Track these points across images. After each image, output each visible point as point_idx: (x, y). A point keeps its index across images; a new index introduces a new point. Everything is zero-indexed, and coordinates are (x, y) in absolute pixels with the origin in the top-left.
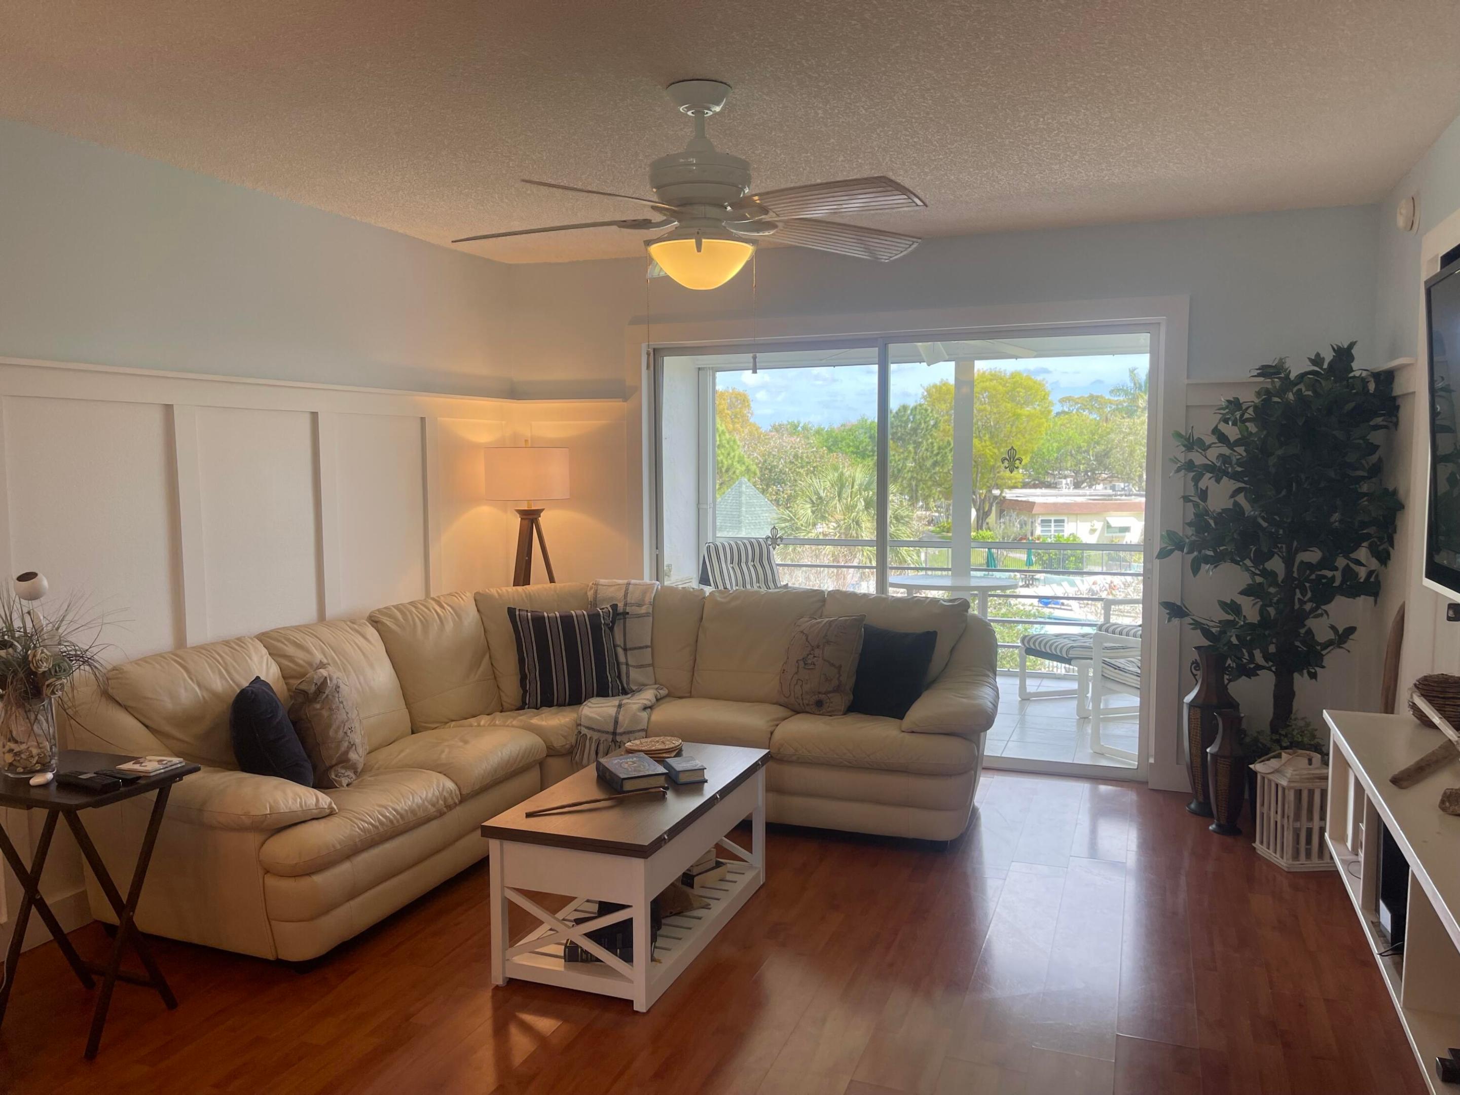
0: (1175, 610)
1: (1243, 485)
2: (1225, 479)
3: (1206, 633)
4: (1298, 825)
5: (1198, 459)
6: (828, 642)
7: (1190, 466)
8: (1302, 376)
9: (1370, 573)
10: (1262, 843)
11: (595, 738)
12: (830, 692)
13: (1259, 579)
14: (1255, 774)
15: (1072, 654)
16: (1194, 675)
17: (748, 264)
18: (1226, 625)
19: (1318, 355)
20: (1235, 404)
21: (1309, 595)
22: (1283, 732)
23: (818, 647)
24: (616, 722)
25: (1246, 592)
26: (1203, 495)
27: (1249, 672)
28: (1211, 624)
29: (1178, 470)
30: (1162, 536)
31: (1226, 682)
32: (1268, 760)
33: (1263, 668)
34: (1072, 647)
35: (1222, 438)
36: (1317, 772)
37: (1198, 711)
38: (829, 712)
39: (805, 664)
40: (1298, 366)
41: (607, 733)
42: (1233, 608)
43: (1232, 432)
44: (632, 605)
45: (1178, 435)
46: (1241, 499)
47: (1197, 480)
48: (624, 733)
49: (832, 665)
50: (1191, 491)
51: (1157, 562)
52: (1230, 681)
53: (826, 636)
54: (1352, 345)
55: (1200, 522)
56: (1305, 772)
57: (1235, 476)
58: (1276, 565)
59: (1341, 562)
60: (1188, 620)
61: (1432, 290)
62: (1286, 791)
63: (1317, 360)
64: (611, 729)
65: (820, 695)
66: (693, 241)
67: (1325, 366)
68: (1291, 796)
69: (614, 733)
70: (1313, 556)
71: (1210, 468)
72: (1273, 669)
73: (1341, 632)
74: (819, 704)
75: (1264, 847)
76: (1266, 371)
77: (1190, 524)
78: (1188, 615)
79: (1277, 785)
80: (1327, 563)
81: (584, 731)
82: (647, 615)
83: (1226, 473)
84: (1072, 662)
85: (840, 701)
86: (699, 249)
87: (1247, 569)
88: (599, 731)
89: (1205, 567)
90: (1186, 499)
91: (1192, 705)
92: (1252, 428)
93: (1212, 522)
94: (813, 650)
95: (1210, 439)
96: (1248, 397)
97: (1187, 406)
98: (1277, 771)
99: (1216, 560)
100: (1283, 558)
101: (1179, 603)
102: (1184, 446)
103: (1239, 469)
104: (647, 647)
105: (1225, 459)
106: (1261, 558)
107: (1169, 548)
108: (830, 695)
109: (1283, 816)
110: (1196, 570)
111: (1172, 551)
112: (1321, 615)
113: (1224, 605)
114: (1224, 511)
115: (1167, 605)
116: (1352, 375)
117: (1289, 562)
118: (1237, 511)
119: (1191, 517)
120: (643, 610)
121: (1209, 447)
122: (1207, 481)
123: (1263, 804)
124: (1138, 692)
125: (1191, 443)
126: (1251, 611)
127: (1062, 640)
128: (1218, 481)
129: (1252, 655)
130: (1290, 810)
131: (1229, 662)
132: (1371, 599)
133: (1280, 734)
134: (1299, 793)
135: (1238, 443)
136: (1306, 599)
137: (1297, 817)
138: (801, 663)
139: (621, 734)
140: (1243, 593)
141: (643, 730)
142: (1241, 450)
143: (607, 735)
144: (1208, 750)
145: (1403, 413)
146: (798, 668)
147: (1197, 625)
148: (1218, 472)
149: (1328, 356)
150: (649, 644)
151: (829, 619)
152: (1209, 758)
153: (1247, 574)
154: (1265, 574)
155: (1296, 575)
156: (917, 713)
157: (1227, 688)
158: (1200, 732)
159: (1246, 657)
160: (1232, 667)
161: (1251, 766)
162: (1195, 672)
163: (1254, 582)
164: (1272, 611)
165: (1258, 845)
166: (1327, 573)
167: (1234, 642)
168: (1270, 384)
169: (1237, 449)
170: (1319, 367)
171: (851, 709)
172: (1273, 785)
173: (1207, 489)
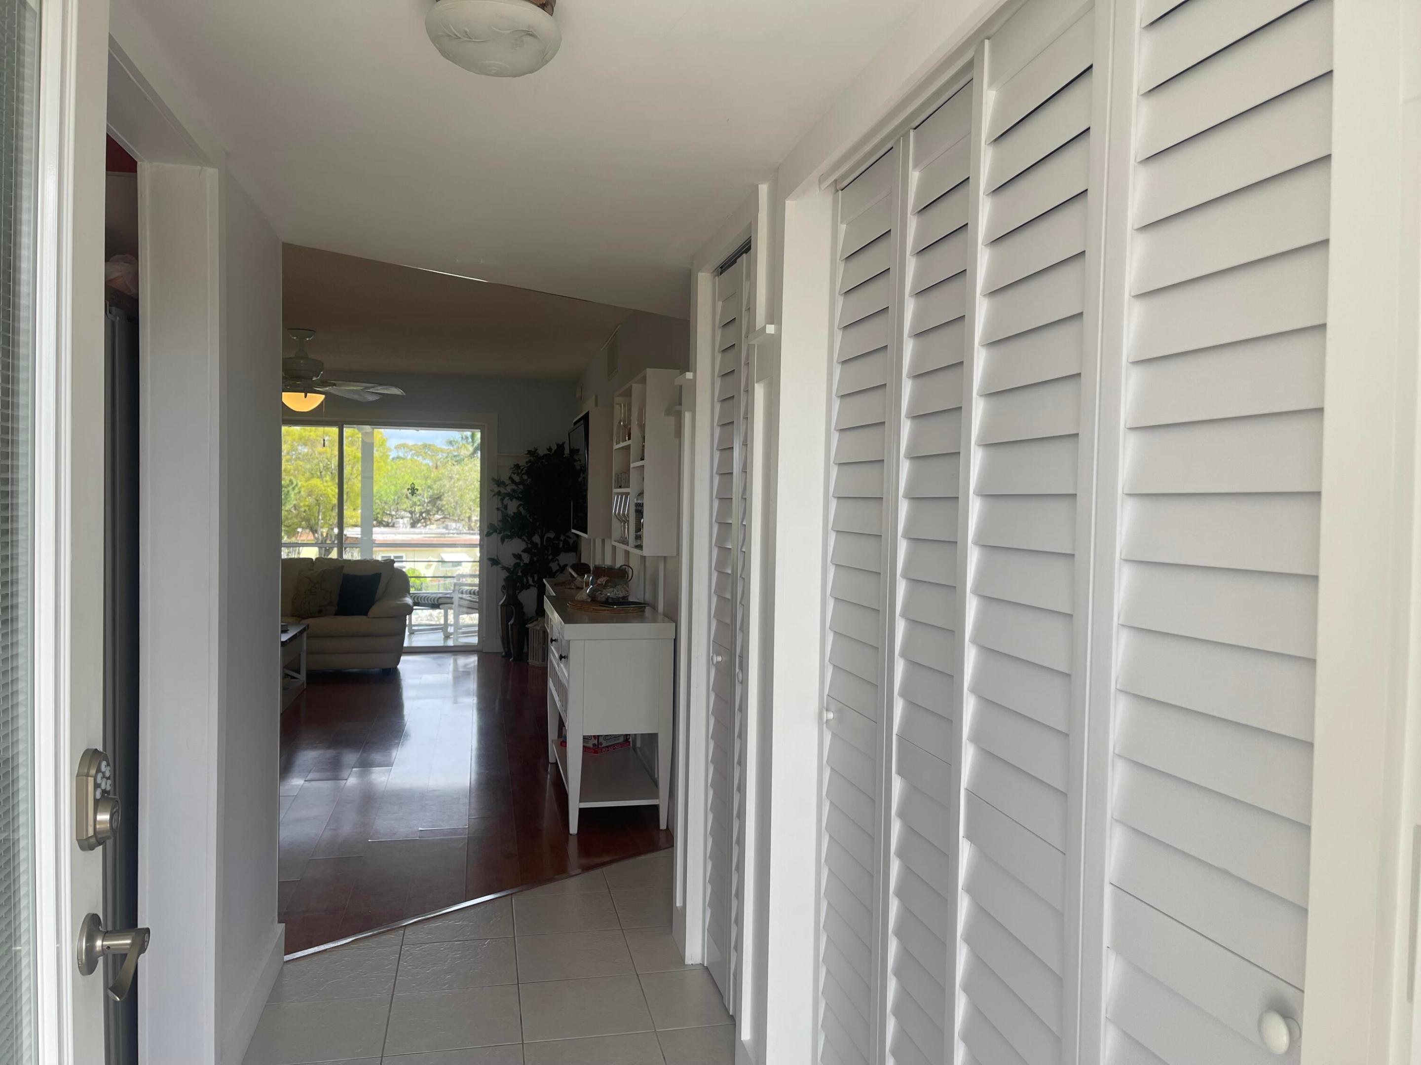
0: (496, 562)
1: (521, 503)
2: (514, 500)
3: (508, 569)
4: (544, 646)
5: (503, 491)
6: (324, 581)
7: (499, 493)
8: (545, 455)
9: (574, 542)
10: (531, 659)
12: (326, 606)
13: (530, 546)
14: (528, 629)
15: (440, 601)
16: (503, 592)
17: (322, 403)
18: (517, 565)
19: (550, 447)
20: (517, 466)
21: (550, 552)
23: (318, 583)
25: (524, 551)
26: (506, 507)
27: (527, 587)
28: (510, 567)
29: (494, 495)
30: (488, 526)
31: (517, 593)
32: (533, 622)
33: (533, 586)
34: (440, 598)
35: (513, 481)
37: (505, 607)
38: (327, 615)
40: (542, 452)
42: (518, 556)
43: (517, 479)
45: (493, 479)
46: (521, 509)
47: (502, 500)
49: (327, 592)
50: (500, 506)
51: (486, 538)
52: (519, 593)
53: (322, 577)
54: (563, 443)
55: (505, 519)
57: (518, 499)
58: (536, 539)
59: (562, 537)
60: (500, 566)
61: (570, 434)
62: (537, 634)
63: (550, 449)
65: (321, 607)
66: (303, 394)
67: (553, 452)
68: (541, 633)
70: (552, 535)
71: (508, 495)
73: (562, 566)
74: (320, 612)
75: (532, 660)
76: (529, 452)
77: (500, 521)
78: (499, 564)
79: (533, 633)
80: (557, 538)
83: (515, 497)
84: (441, 606)
85: (331, 609)
87: (525, 541)
89: (506, 540)
90: (498, 509)
91: (501, 605)
92: (525, 477)
93: (509, 519)
95: (508, 482)
96: (522, 463)
98: (535, 625)
99: (510, 537)
100: (539, 535)
101: (496, 558)
102: (497, 484)
103: (521, 496)
105: (513, 490)
106: (530, 537)
107: (491, 531)
110: (503, 541)
111: (492, 533)
112: (555, 561)
113: (514, 555)
114: (514, 513)
115: (490, 560)
116: (564, 456)
117: (542, 537)
118: (518, 514)
119: (500, 517)
121: (507, 485)
122: (507, 501)
123: (531, 643)
124: (477, 611)
125: (499, 483)
126: (526, 558)
127: (433, 596)
128: (511, 500)
129: (527, 581)
131: (518, 584)
132: (575, 554)
135: (519, 483)
136: (549, 553)
137: (541, 644)
140: (523, 551)
142: (521, 487)
144: (509, 623)
146: (306, 595)
147: (504, 568)
148: (511, 496)
149: (554, 448)
151: (321, 570)
152: (510, 626)
153: (524, 543)
154: (532, 543)
155: (545, 544)
156: (374, 610)
157: (517, 597)
158: (506, 617)
159: (525, 580)
160: (519, 586)
161: (527, 626)
162: (503, 590)
163: (528, 546)
164: (535, 559)
165: (530, 661)
166: (557, 542)
167: (520, 574)
168: (532, 458)
169: (519, 486)
170: (551, 452)
171: (337, 613)
172: (535, 631)
173: (507, 504)
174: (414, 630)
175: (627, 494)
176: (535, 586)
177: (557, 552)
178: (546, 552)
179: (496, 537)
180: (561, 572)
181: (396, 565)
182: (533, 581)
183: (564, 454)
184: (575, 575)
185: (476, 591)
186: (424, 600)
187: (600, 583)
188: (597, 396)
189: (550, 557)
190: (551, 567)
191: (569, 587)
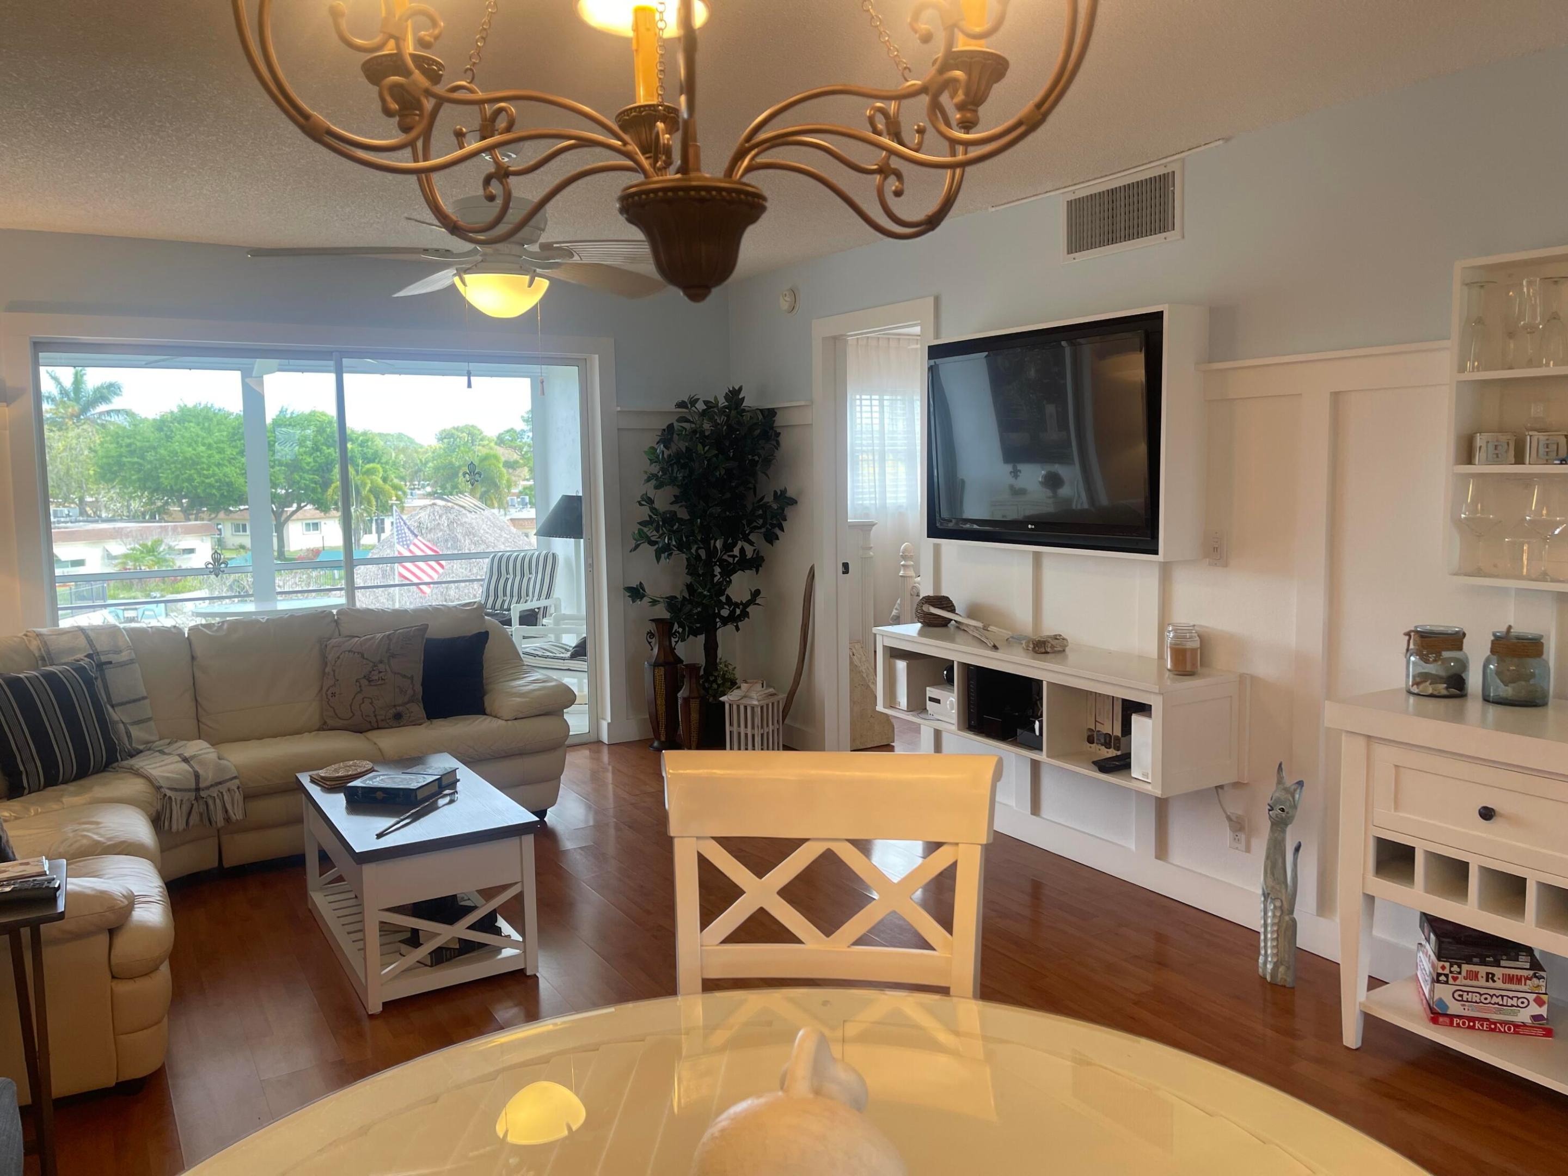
0: (636, 593)
4: (762, 731)
6: (393, 656)
9: (759, 551)
11: (179, 799)
12: (408, 703)
14: (723, 704)
16: (650, 643)
20: (671, 429)
21: (717, 570)
22: (716, 674)
23: (381, 662)
24: (197, 776)
31: (673, 644)
32: (732, 691)
36: (766, 691)
37: (662, 669)
38: (411, 722)
39: (369, 681)
41: (189, 790)
44: (107, 653)
48: (212, 786)
49: (405, 676)
52: (677, 642)
53: (389, 649)
54: (739, 388)
55: (651, 519)
56: (761, 693)
60: (647, 599)
62: (755, 709)
64: (193, 786)
65: (398, 708)
66: (527, 278)
68: (759, 711)
69: (197, 789)
72: (703, 631)
73: (753, 593)
74: (398, 717)
78: (645, 595)
79: (746, 708)
81: (169, 793)
82: (131, 662)
85: (418, 710)
86: (530, 285)
87: (685, 554)
88: (181, 790)
91: (655, 666)
93: (658, 518)
94: (375, 666)
97: (618, 429)
99: (669, 551)
101: (638, 587)
104: (144, 698)
106: (691, 547)
108: (408, 706)
109: (753, 728)
110: (658, 558)
112: (727, 585)
116: (744, 409)
120: (124, 656)
123: (731, 724)
130: (757, 721)
131: (675, 628)
133: (716, 677)
134: (762, 708)
136: (716, 573)
137: (762, 727)
138: (364, 682)
139: (208, 788)
141: (235, 778)
143: (190, 793)
144: (679, 696)
145: (782, 439)
146: (360, 686)
147: (654, 602)
150: (145, 694)
151: (379, 636)
152: (680, 702)
156: (491, 704)
157: (673, 649)
158: (666, 685)
160: (676, 632)
161: (722, 699)
162: (650, 640)
171: (430, 716)
172: (742, 708)
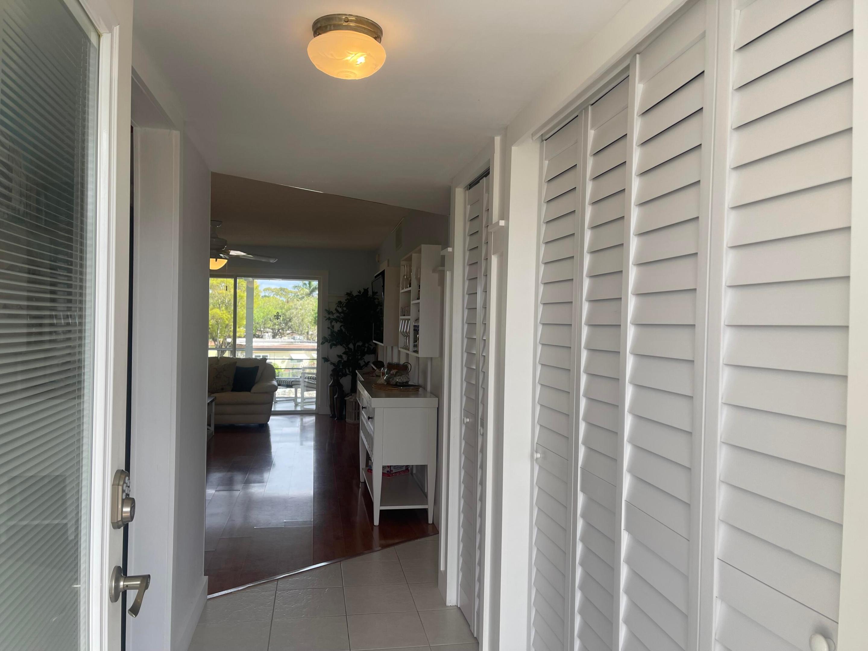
0: (327, 360)
1: (342, 324)
2: (338, 322)
3: (334, 364)
4: (355, 411)
5: (332, 317)
6: (225, 371)
7: (329, 319)
8: (356, 296)
9: (374, 348)
13: (347, 350)
14: (346, 401)
15: (293, 383)
16: (331, 378)
17: (226, 264)
18: (339, 362)
19: (360, 291)
20: (340, 302)
21: (359, 354)
25: (344, 353)
26: (333, 327)
27: (345, 375)
28: (335, 363)
29: (326, 320)
30: (322, 338)
31: (339, 379)
32: (348, 396)
33: (349, 374)
34: (293, 381)
35: (337, 311)
37: (332, 387)
38: (227, 391)
39: (217, 378)
40: (355, 294)
42: (340, 356)
43: (340, 310)
45: (326, 310)
46: (342, 328)
47: (331, 322)
49: (226, 377)
50: (330, 326)
51: (321, 346)
52: (340, 379)
53: (224, 369)
54: (368, 288)
55: (332, 334)
57: (341, 322)
58: (351, 346)
59: (367, 345)
60: (329, 362)
61: (373, 283)
63: (360, 292)
65: (223, 387)
66: (215, 259)
67: (362, 293)
68: (354, 403)
70: (360, 344)
71: (334, 319)
72: (351, 374)
73: (367, 362)
74: (224, 390)
75: (348, 419)
76: (348, 294)
77: (329, 335)
78: (329, 361)
80: (364, 345)
83: (339, 321)
84: (293, 387)
85: (229, 388)
87: (344, 347)
89: (333, 347)
90: (329, 328)
91: (330, 386)
92: (345, 309)
93: (335, 334)
95: (334, 312)
96: (343, 300)
97: (328, 302)
98: (351, 398)
99: (336, 345)
100: (353, 344)
101: (327, 358)
102: (328, 313)
103: (342, 320)
105: (338, 317)
106: (347, 345)
107: (324, 341)
108: (226, 386)
110: (331, 348)
112: (362, 360)
113: (338, 356)
114: (338, 330)
115: (323, 358)
116: (368, 296)
117: (354, 345)
118: (340, 331)
119: (330, 333)
121: (334, 314)
122: (334, 323)
123: (348, 409)
124: (315, 389)
125: (329, 312)
126: (345, 358)
127: (288, 380)
128: (336, 322)
129: (346, 372)
131: (340, 373)
132: (374, 355)
135: (341, 313)
136: (359, 355)
137: (355, 409)
140: (343, 353)
142: (342, 314)
144: (335, 397)
147: (332, 363)
148: (336, 320)
149: (362, 291)
151: (223, 364)
152: (335, 399)
153: (344, 348)
154: (349, 348)
155: (356, 349)
156: (255, 389)
157: (339, 381)
158: (333, 393)
159: (344, 371)
160: (340, 374)
161: (345, 399)
163: (346, 350)
164: (350, 358)
165: (346, 420)
166: (364, 348)
167: (341, 367)
168: (349, 297)
169: (341, 314)
170: (360, 294)
171: (233, 390)
172: (350, 402)
173: (334, 325)
174: (277, 400)
175: (409, 320)
176: (350, 375)
177: (363, 354)
178: (357, 354)
179: (327, 345)
180: (366, 366)
181: (268, 361)
182: (349, 371)
183: (368, 295)
184: (375, 368)
185: (314, 377)
186: (283, 383)
187: (392, 373)
188: (388, 261)
189: (359, 357)
190: (359, 363)
191: (371, 375)
